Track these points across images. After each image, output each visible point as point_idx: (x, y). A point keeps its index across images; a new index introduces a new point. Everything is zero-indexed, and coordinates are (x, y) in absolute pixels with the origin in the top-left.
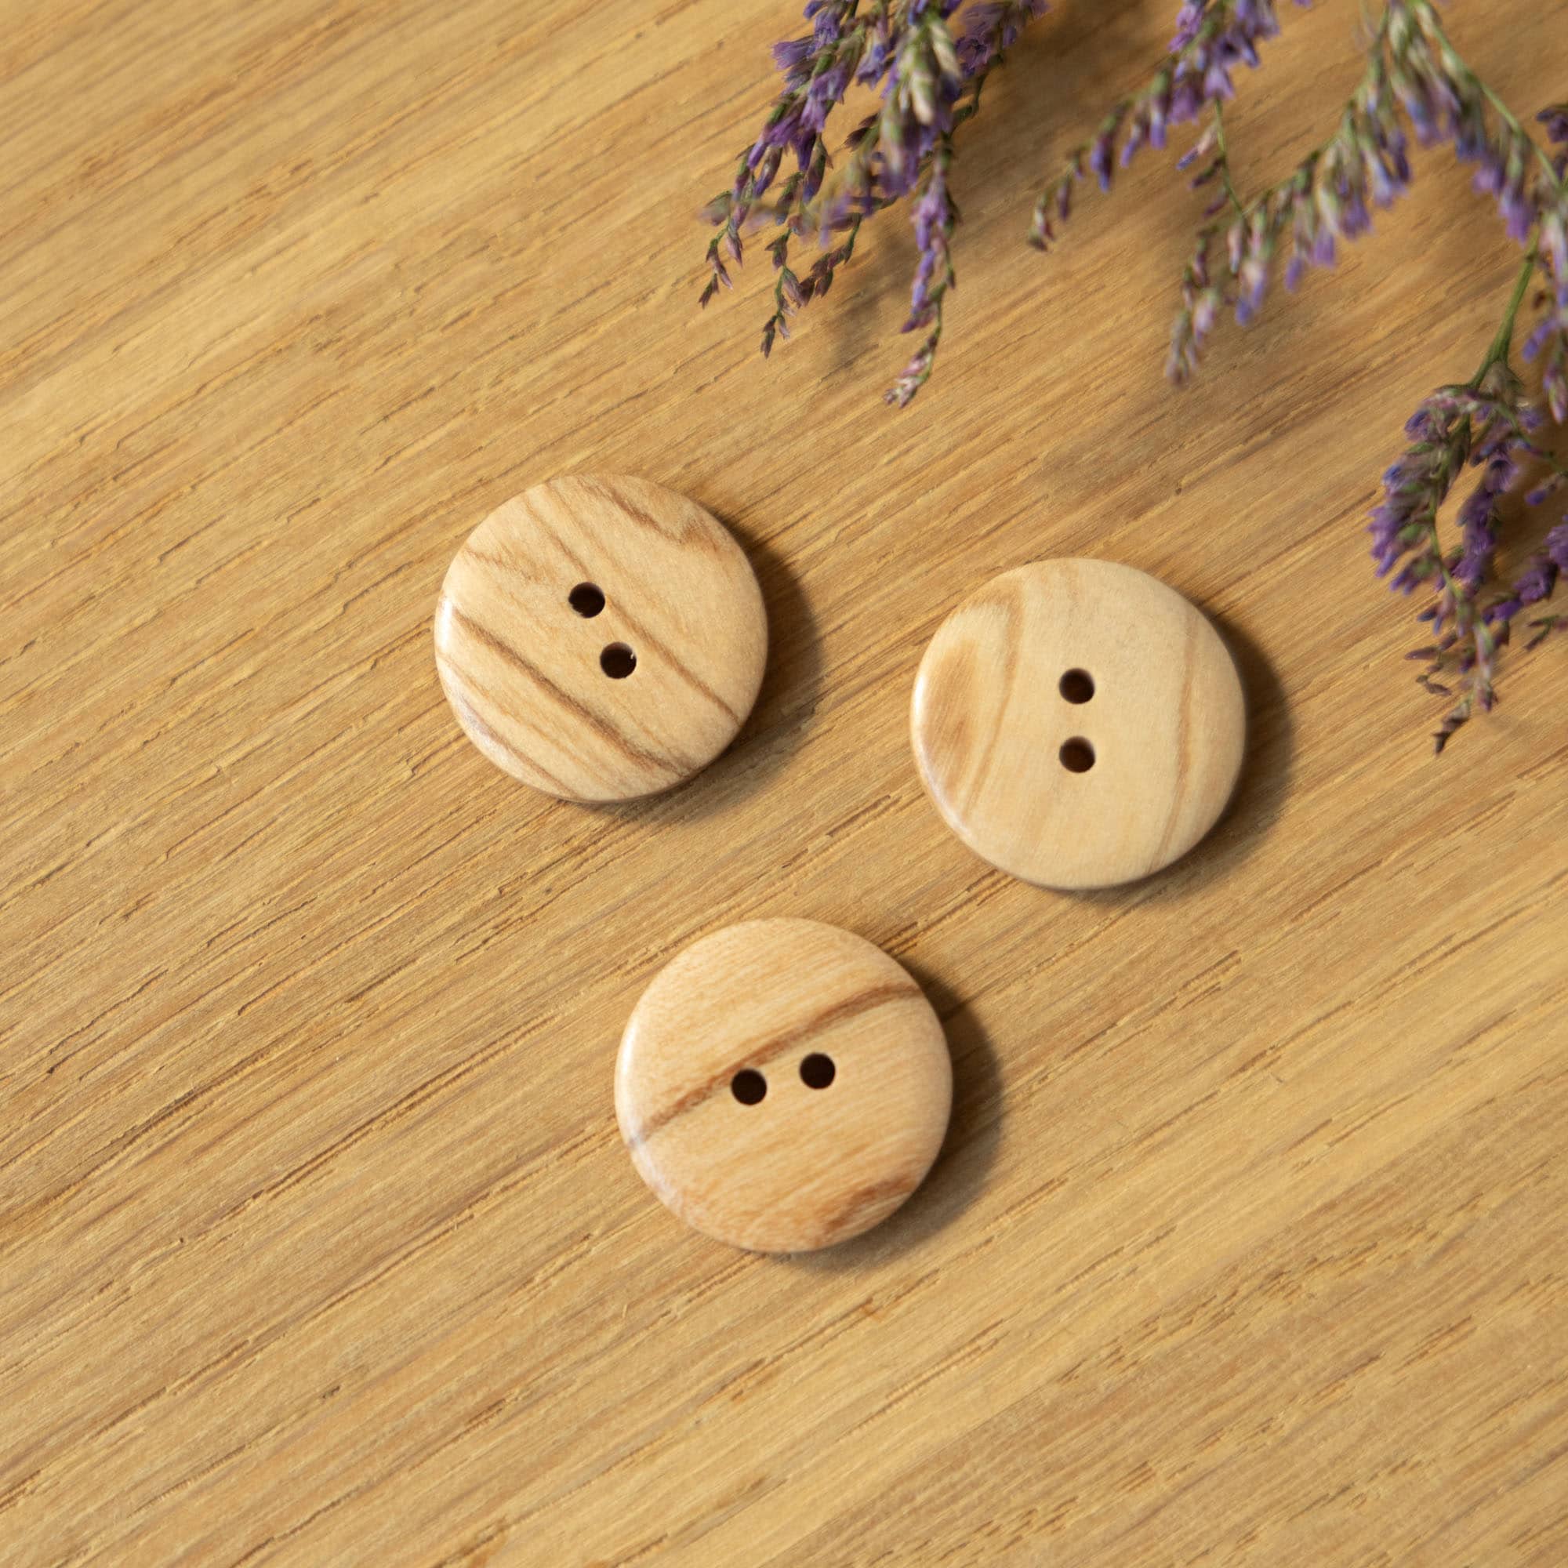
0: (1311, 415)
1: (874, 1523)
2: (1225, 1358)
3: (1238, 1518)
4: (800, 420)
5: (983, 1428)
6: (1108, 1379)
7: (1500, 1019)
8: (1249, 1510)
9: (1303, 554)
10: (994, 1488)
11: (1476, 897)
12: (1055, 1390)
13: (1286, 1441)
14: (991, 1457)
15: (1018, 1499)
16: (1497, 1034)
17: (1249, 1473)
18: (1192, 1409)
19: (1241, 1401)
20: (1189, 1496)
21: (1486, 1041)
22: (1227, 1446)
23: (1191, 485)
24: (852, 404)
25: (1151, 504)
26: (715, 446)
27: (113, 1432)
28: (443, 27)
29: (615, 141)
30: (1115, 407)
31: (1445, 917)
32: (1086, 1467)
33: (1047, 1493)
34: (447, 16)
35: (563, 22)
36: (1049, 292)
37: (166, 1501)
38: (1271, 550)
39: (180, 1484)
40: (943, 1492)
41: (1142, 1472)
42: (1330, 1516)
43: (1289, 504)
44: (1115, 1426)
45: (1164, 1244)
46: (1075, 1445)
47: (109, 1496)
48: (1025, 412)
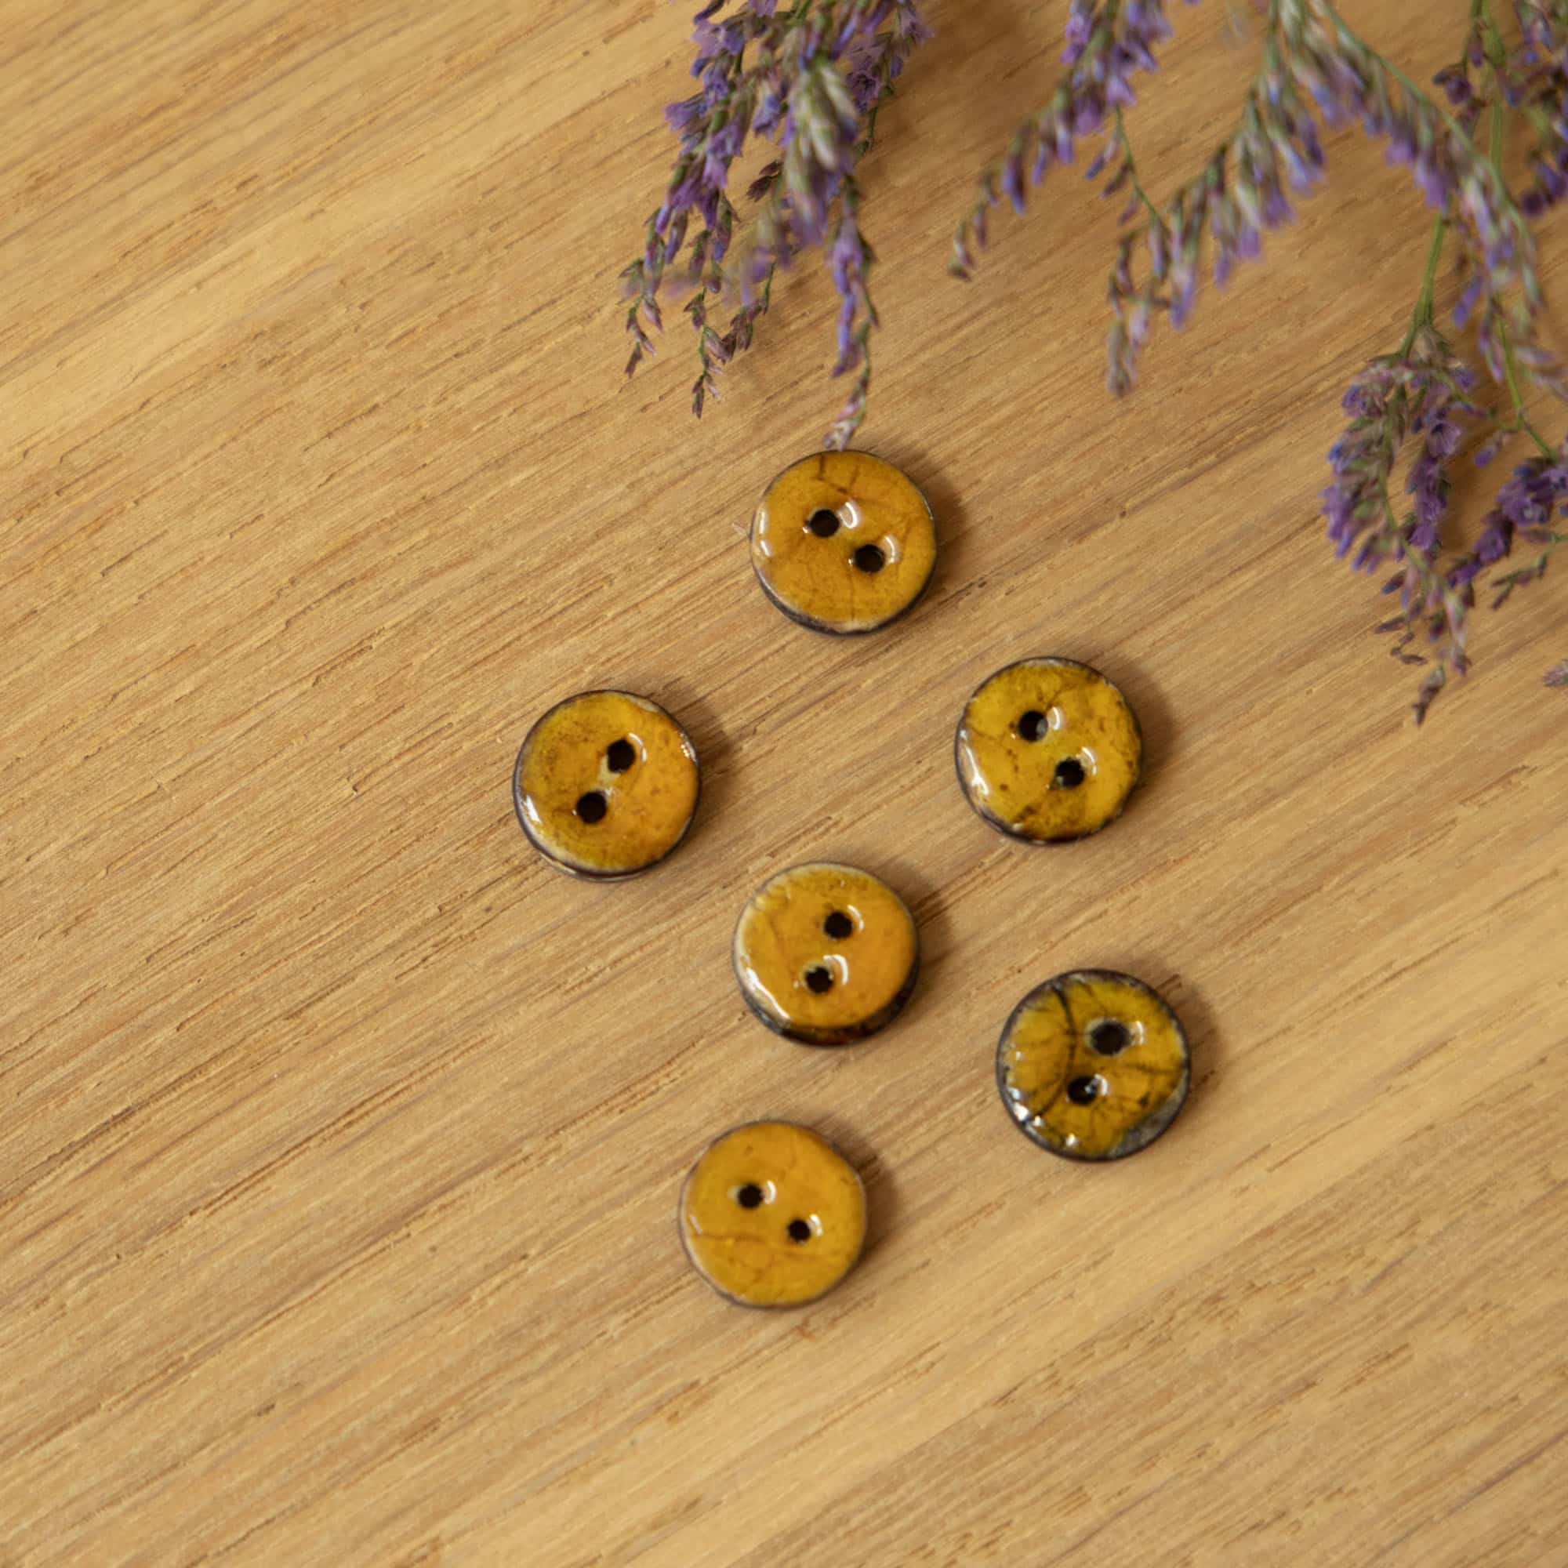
0: (1257, 440)
1: (809, 1544)
2: (1162, 1383)
3: (1173, 1543)
4: (745, 441)
5: (919, 1451)
6: (1043, 1404)
7: (1440, 1045)
8: (1185, 1536)
9: (1247, 578)
10: (930, 1512)
11: (1417, 923)
12: (989, 1415)
13: (1222, 1466)
14: (927, 1480)
15: (954, 1522)
16: (1438, 1060)
17: (1185, 1499)
18: (1127, 1435)
19: (1177, 1426)
20: (1124, 1521)
21: (1425, 1068)
22: (1163, 1472)
23: (1135, 509)
24: (797, 424)
25: (1095, 527)
26: (657, 466)
27: (49, 1448)
28: (392, 42)
29: (562, 159)
30: (1061, 430)
31: (1388, 942)
32: (1023, 1491)
33: (983, 1517)
34: (395, 33)
35: (511, 39)
36: (994, 314)
37: (101, 1518)
38: (1215, 574)
39: (115, 1501)
40: (878, 1514)
41: (1077, 1496)
42: (1264, 1541)
43: (1234, 528)
44: (1051, 1451)
45: (1101, 1268)
46: (1011, 1468)
47: (42, 1512)
48: (971, 434)
